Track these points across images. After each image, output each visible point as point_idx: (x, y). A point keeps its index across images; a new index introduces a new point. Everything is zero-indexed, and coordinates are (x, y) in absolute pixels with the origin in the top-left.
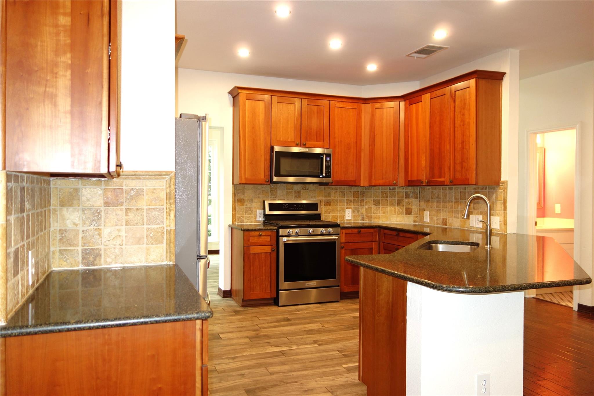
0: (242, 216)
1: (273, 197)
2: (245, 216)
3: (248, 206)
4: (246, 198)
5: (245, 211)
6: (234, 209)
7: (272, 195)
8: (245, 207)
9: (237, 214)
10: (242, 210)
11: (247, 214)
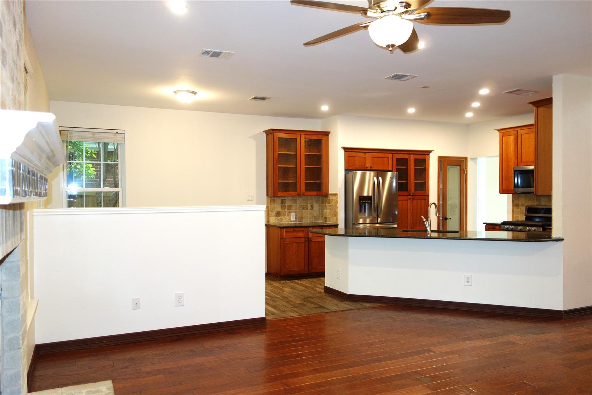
0: (517, 216)
1: (538, 203)
2: (519, 216)
3: (521, 209)
4: (520, 204)
5: (519, 213)
6: (513, 211)
7: (537, 201)
8: (519, 209)
9: (515, 214)
10: (518, 212)
11: (521, 215)
